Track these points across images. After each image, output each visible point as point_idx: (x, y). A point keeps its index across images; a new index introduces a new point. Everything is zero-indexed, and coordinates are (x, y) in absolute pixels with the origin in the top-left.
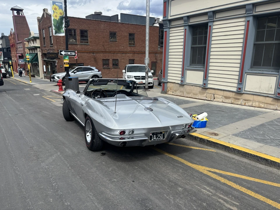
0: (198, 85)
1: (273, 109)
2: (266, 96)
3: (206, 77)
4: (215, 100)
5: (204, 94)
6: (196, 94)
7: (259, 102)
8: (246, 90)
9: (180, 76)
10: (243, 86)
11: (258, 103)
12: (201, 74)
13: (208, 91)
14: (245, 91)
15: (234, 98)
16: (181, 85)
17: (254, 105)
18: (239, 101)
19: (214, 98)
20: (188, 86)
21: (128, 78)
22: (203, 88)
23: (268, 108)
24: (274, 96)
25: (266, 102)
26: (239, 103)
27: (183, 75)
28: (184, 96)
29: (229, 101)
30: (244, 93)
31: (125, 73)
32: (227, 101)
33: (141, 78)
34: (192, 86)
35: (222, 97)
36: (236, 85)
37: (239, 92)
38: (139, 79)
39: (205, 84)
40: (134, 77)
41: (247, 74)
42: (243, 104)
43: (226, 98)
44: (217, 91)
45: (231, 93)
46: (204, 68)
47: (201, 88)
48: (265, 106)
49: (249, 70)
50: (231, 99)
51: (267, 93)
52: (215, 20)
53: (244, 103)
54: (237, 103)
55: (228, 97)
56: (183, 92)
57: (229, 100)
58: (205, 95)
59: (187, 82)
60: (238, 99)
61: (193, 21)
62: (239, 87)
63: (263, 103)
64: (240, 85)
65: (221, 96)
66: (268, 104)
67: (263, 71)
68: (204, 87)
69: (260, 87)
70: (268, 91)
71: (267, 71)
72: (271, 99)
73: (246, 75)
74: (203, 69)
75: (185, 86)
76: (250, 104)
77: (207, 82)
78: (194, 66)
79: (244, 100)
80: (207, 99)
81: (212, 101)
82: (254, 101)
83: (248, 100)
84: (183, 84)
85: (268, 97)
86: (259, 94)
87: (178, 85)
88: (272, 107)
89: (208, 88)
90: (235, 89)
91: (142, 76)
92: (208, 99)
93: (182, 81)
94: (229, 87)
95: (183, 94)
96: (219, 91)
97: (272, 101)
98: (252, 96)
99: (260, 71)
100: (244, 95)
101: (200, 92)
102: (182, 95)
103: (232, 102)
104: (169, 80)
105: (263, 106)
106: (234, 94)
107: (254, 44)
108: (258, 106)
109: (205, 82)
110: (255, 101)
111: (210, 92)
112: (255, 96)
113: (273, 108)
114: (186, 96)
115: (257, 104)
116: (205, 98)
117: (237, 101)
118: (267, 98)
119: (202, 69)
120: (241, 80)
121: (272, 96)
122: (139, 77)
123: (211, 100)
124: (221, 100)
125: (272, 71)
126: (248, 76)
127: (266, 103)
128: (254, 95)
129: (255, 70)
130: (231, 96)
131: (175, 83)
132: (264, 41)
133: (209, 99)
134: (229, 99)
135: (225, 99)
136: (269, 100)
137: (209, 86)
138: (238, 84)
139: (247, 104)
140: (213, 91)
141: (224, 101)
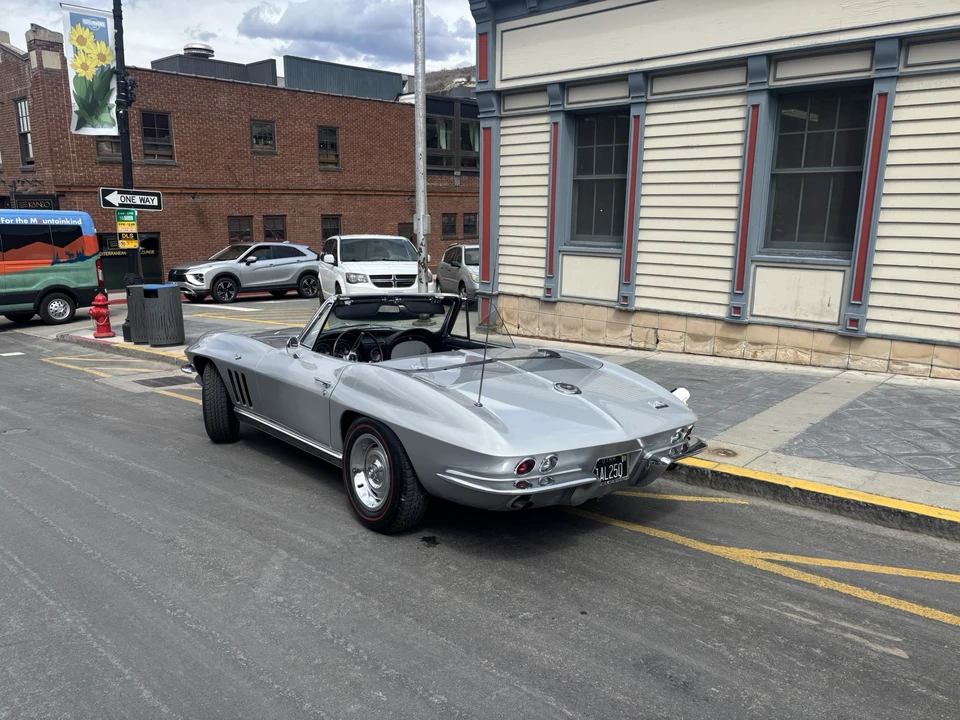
0: (602, 303)
1: (838, 368)
2: (814, 331)
3: (627, 276)
4: (658, 348)
5: (622, 330)
6: (597, 331)
7: (798, 348)
8: (755, 312)
9: (542, 273)
10: (746, 300)
11: (792, 351)
12: (612, 267)
13: (635, 319)
14: (752, 316)
15: (721, 339)
16: (545, 302)
17: (781, 358)
18: (735, 346)
19: (657, 342)
20: (570, 306)
21: (348, 281)
22: (620, 310)
23: (822, 364)
24: (840, 327)
25: (815, 346)
26: (737, 353)
27: (551, 269)
28: (557, 337)
29: (707, 347)
30: (750, 324)
31: (335, 264)
32: (699, 347)
33: (394, 280)
34: (584, 304)
35: (681, 338)
36: (724, 299)
37: (737, 319)
38: (389, 285)
39: (625, 298)
40: (372, 277)
41: (757, 266)
42: (749, 355)
43: (697, 338)
44: (664, 319)
45: (711, 324)
46: (620, 247)
47: (612, 311)
48: (815, 360)
49: (760, 253)
50: (712, 340)
51: (816, 319)
52: (650, 98)
53: (751, 353)
54: (731, 353)
55: (701, 336)
56: (554, 326)
57: (705, 346)
58: (627, 332)
59: (564, 293)
60: (734, 341)
61: (579, 100)
62: (737, 304)
63: (807, 350)
64: (738, 297)
65: (681, 334)
66: (823, 352)
67: (801, 255)
68: (623, 308)
69: (797, 304)
70: (821, 315)
71: (814, 256)
72: (831, 338)
73: (753, 266)
74: (619, 251)
75: (559, 306)
76: (769, 354)
77: (633, 290)
78: (587, 243)
79: (750, 343)
80: (633, 344)
81: (649, 350)
82: (779, 345)
83: (762, 345)
84: (553, 299)
85: (820, 331)
86: (796, 323)
87: (535, 303)
88: (834, 361)
89: (637, 311)
90: (722, 312)
91: (398, 276)
92: (637, 346)
93: (548, 290)
94: (703, 305)
95: (554, 331)
96: (673, 319)
97: (833, 344)
98: (776, 330)
99: (792, 254)
100: (750, 328)
101: (609, 325)
102: (552, 336)
103: (716, 350)
104: (502, 289)
105: (806, 358)
106: (719, 325)
107: (773, 176)
108: (792, 361)
109: (625, 292)
110: (785, 347)
111: (642, 324)
112: (782, 330)
113: (836, 365)
114: (564, 338)
115: (790, 354)
116: (626, 342)
117: (729, 346)
118: (820, 337)
119: (612, 250)
120: (740, 283)
121: (834, 328)
122: (390, 276)
123: (648, 346)
124: (679, 347)
125: (828, 256)
126: (759, 269)
127: (816, 351)
128: (779, 326)
129: (778, 254)
130: (711, 333)
131: (523, 296)
132: (800, 166)
133: (642, 345)
134: (705, 343)
135: (692, 342)
136: (825, 341)
137: (639, 304)
138: (733, 294)
139: (760, 355)
140: (653, 320)
141: (689, 348)
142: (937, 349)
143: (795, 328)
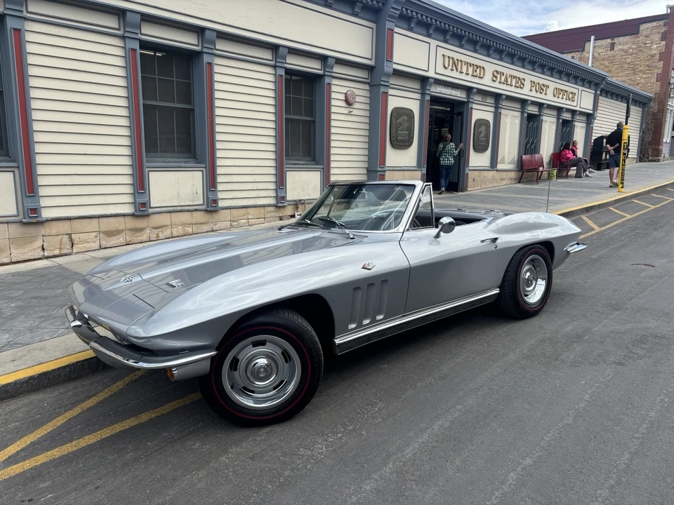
1: (207, 232)
2: (193, 211)
3: (30, 189)
4: (75, 250)
5: (31, 243)
7: (184, 225)
8: (152, 205)
10: (147, 197)
11: (180, 227)
13: (43, 230)
14: (151, 208)
15: (131, 230)
17: (175, 234)
18: (143, 232)
19: (73, 246)
22: (28, 223)
24: (205, 206)
25: (194, 221)
26: (145, 238)
29: (120, 239)
30: (151, 214)
32: (113, 241)
35: (96, 237)
36: (129, 199)
37: (142, 212)
39: (33, 210)
42: (153, 237)
43: (110, 234)
44: (77, 224)
45: (121, 220)
47: (17, 226)
48: (195, 231)
50: (124, 233)
51: (191, 204)
53: (155, 236)
54: (140, 239)
55: (114, 231)
57: (118, 239)
58: (39, 243)
60: (141, 230)
62: (140, 201)
63: (189, 224)
64: (140, 196)
65: (95, 234)
66: (199, 224)
68: (34, 221)
69: (178, 195)
70: (193, 200)
71: (177, 162)
72: (202, 213)
73: (147, 171)
76: (167, 233)
77: (39, 201)
79: (153, 228)
80: (46, 254)
81: (66, 255)
82: (173, 225)
83: (161, 227)
85: (196, 210)
86: (179, 208)
88: (206, 228)
89: (46, 221)
90: (128, 209)
92: (51, 254)
94: (111, 206)
96: (86, 223)
97: (204, 217)
98: (169, 215)
99: (163, 162)
100: (152, 217)
101: (13, 240)
103: (128, 240)
105: (190, 230)
106: (128, 219)
107: (144, 105)
108: (182, 234)
109: (30, 204)
110: (176, 225)
111: (54, 232)
112: (173, 215)
113: (207, 230)
115: (180, 230)
116: (40, 253)
117: (139, 234)
118: (195, 214)
120: (140, 184)
121: (203, 207)
123: (64, 251)
124: (96, 245)
126: (150, 173)
127: (195, 224)
128: (170, 212)
130: (121, 227)
133: (57, 252)
134: (119, 236)
135: (107, 238)
136: (199, 217)
137: (46, 214)
138: (135, 194)
139: (161, 236)
140: (64, 227)
141: (104, 244)
142: (250, 210)
143: (181, 211)
